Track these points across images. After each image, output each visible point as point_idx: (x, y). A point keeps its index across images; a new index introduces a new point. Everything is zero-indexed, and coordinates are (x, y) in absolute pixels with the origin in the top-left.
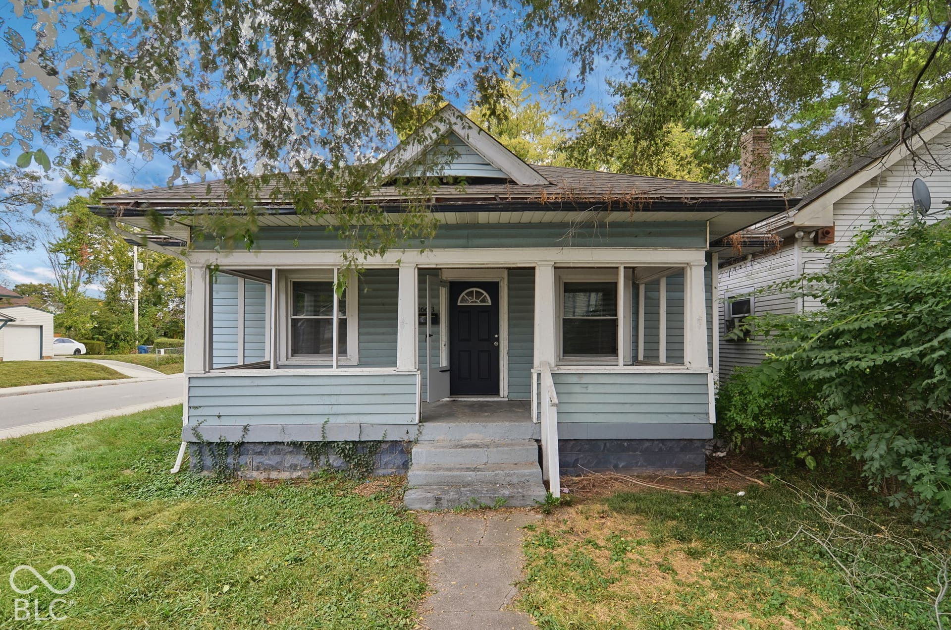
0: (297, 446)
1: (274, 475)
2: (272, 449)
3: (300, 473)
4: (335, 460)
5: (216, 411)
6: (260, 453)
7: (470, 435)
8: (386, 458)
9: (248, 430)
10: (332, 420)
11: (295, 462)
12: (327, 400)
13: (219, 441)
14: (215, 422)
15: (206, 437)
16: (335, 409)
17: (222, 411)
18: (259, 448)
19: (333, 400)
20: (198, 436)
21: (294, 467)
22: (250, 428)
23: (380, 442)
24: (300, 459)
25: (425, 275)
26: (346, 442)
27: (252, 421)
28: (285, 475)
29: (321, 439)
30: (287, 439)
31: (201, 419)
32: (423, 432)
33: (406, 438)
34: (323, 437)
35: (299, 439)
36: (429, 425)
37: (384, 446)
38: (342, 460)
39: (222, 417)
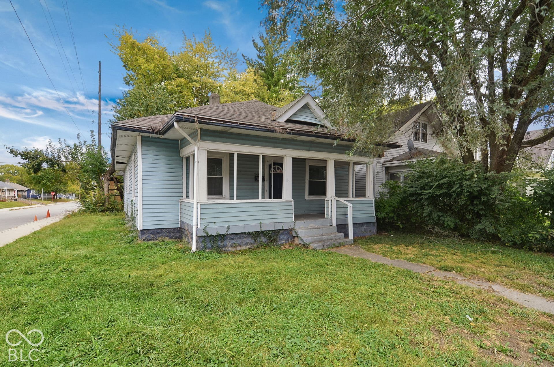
0: (250, 234)
1: (239, 248)
2: (238, 236)
3: (249, 246)
4: (263, 239)
5: (213, 220)
6: (233, 239)
7: (311, 225)
8: (282, 237)
9: (229, 228)
10: (263, 222)
11: (248, 241)
12: (260, 213)
13: (216, 234)
14: (213, 225)
15: (210, 233)
16: (264, 217)
17: (217, 220)
18: (232, 237)
19: (263, 213)
20: (207, 233)
21: (247, 244)
22: (230, 227)
23: (280, 230)
24: (250, 240)
25: (295, 160)
26: (270, 231)
27: (230, 224)
28: (243, 248)
29: (260, 230)
30: (247, 231)
31: (207, 224)
32: (296, 225)
33: (290, 228)
34: (261, 229)
35: (251, 231)
36: (298, 222)
37: (281, 232)
38: (266, 239)
39: (216, 223)
